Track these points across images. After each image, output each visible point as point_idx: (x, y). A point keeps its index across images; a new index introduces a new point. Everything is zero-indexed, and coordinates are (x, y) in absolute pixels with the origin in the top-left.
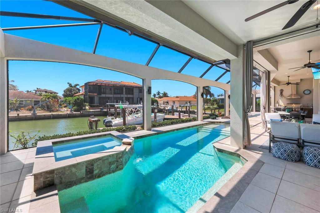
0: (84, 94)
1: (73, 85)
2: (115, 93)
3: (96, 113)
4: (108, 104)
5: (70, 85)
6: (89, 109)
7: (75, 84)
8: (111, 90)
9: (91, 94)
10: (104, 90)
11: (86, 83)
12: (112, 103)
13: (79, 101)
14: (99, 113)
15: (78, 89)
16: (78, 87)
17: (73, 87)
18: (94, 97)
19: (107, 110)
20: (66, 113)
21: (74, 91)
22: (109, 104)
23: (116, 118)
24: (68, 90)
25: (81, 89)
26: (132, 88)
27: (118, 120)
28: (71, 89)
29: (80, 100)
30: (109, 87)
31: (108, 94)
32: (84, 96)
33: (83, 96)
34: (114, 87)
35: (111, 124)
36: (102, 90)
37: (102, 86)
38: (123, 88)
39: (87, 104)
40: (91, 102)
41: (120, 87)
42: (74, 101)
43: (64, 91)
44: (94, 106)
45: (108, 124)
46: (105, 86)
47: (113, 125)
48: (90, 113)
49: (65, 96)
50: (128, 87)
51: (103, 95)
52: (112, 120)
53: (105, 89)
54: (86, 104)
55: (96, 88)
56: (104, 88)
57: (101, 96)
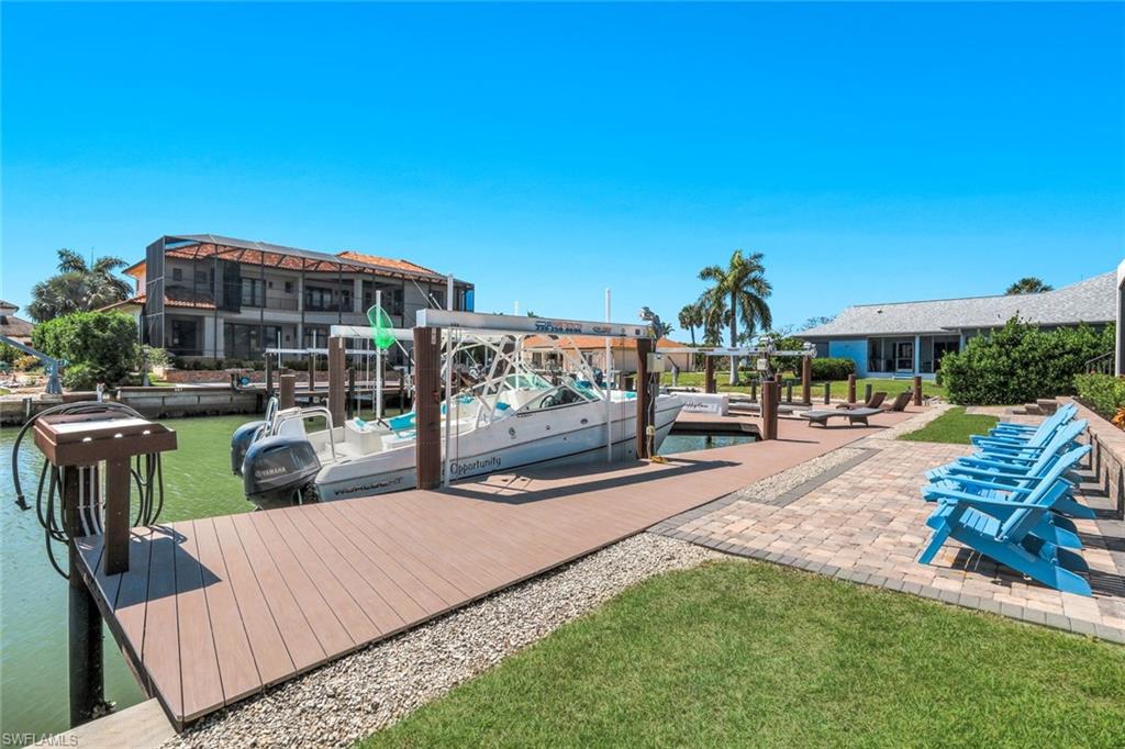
0: (143, 301)
1: (90, 263)
2: (309, 307)
3: (206, 400)
4: (273, 351)
5: (71, 262)
6: (170, 380)
7: (102, 256)
8: (289, 287)
9: (180, 303)
10: (253, 288)
11: (154, 245)
12: (295, 348)
13: (108, 333)
14: (224, 399)
15: (117, 284)
16: (117, 273)
17: (87, 272)
18: (201, 318)
19: (270, 384)
20: (20, 398)
21: (94, 290)
22: (279, 351)
23: (338, 422)
24: (58, 284)
25: (130, 280)
26: (400, 283)
27: (364, 437)
28: (79, 282)
29: (113, 330)
30: (279, 272)
31: (273, 308)
32: (144, 313)
33: (139, 312)
34: (307, 276)
35: (305, 471)
36: (246, 287)
37: (242, 267)
38: (351, 282)
39: (157, 352)
40: (183, 341)
41: (337, 276)
42: (78, 335)
43: (39, 293)
44: (197, 366)
45: (274, 475)
46: (259, 270)
47: (319, 479)
48: (169, 402)
49: (42, 313)
50: (378, 280)
51: (249, 315)
52: (316, 438)
53: (259, 285)
54: (147, 349)
55: (213, 275)
56: (253, 281)
57: (237, 316)
